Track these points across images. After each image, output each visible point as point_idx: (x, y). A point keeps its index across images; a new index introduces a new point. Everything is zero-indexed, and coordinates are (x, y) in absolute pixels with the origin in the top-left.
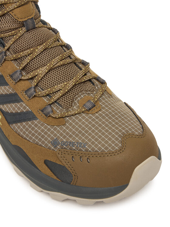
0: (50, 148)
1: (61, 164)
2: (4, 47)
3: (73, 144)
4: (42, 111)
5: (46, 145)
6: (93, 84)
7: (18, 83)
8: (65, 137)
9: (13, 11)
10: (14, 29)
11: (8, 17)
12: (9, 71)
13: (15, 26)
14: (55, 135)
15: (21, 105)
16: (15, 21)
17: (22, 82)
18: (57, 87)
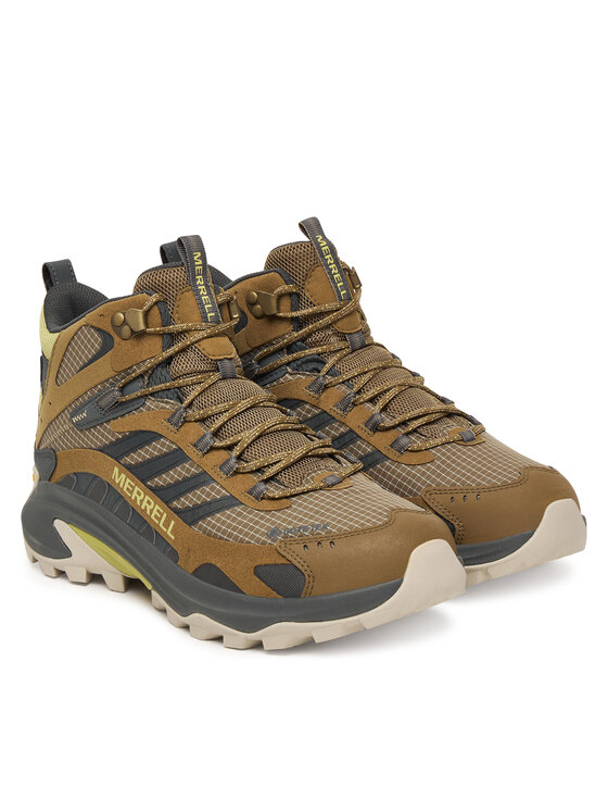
0: (264, 543)
1: (284, 561)
2: (182, 403)
3: (305, 529)
4: (250, 493)
5: (258, 540)
6: (339, 462)
7: (208, 456)
8: (290, 523)
9: (201, 343)
10: (200, 372)
11: (191, 354)
12: (193, 438)
13: (203, 367)
14: (273, 523)
15: (213, 489)
16: (204, 358)
17: (216, 453)
18: (275, 457)
